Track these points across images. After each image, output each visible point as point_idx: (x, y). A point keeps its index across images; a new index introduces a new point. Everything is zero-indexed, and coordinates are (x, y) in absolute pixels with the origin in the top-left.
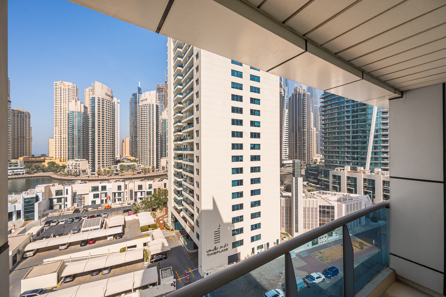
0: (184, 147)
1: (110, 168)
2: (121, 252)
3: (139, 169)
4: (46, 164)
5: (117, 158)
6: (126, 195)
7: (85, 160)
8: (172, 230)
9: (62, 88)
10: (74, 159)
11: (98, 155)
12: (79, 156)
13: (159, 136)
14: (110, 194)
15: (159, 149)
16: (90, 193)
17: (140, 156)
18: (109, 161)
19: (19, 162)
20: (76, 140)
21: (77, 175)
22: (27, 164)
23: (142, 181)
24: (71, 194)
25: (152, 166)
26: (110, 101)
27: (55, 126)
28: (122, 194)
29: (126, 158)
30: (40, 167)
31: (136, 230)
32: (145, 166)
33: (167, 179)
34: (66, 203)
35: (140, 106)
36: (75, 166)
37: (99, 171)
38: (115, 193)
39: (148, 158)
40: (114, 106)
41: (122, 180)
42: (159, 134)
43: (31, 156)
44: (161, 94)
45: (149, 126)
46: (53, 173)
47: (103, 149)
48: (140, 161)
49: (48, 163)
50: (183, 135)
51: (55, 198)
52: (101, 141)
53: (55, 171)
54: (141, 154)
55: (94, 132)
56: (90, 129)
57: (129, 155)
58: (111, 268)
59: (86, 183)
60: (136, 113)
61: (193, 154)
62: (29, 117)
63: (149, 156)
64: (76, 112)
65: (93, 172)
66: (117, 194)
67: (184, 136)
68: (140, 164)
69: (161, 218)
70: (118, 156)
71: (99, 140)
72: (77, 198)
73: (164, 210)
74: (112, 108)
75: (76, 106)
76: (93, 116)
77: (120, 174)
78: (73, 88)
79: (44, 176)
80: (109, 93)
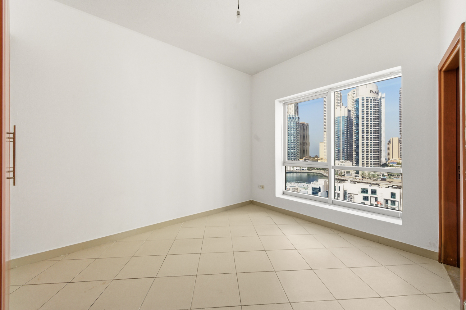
7: (349, 161)
10: (339, 160)
11: (363, 157)
12: (344, 158)
14: (381, 200)
16: (359, 194)
18: (374, 164)
20: (341, 143)
21: (342, 176)
24: (343, 191)
26: (375, 98)
27: (325, 132)
28: (396, 203)
29: (394, 161)
37: (363, 174)
38: (387, 200)
40: (380, 102)
43: (309, 157)
46: (324, 171)
47: (367, 151)
55: (358, 134)
56: (354, 131)
57: (397, 158)
59: (355, 183)
62: (308, 127)
64: (341, 117)
65: (356, 174)
66: (389, 202)
70: (383, 160)
71: (363, 141)
72: (348, 196)
74: (378, 105)
75: (341, 111)
76: (357, 118)
77: (388, 180)
78: (338, 95)
79: (318, 173)
80: (374, 89)
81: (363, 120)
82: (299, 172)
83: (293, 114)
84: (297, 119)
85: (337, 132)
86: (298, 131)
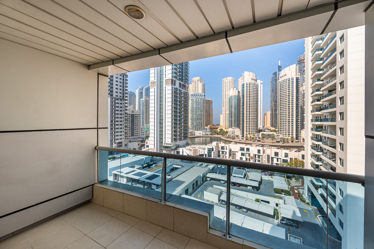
0: (324, 118)
1: (254, 136)
2: (256, 201)
3: (278, 138)
4: (218, 130)
5: (260, 128)
6: (264, 159)
7: (238, 128)
8: (308, 204)
9: (227, 82)
10: (232, 127)
11: (246, 125)
12: (235, 126)
13: (299, 107)
14: (252, 155)
15: (299, 120)
16: (239, 152)
17: (279, 127)
18: (253, 130)
19: (208, 128)
21: (233, 139)
22: (211, 129)
23: (278, 149)
24: (229, 150)
25: (291, 137)
26: (254, 84)
27: (223, 106)
28: (261, 156)
29: (268, 128)
30: (216, 131)
31: (270, 189)
32: (284, 136)
33: (304, 150)
34: (226, 155)
35: (279, 82)
36: (232, 132)
37: (247, 137)
38: (255, 155)
39: (287, 129)
40: (258, 87)
41: (261, 145)
42: (299, 105)
43: (212, 125)
44: (303, 66)
45: (288, 99)
46: (221, 136)
47: (249, 121)
48: (279, 131)
49: (220, 129)
50: (323, 104)
51: (221, 151)
52: (248, 115)
53: (222, 135)
54: (280, 125)
55: (243, 109)
56: (241, 106)
57: (269, 126)
58: (248, 210)
59: (237, 144)
60: (276, 89)
61: (336, 125)
62: (212, 103)
63: (288, 127)
64: (233, 96)
65: (243, 137)
66: (257, 156)
67: (325, 105)
68: (279, 134)
69: (296, 188)
70: (260, 126)
71: (247, 114)
72: (232, 153)
73: (301, 181)
74: (256, 88)
75: (234, 92)
76: (243, 97)
77: (262, 141)
78: (232, 80)
79: (218, 137)
80: (254, 78)
81: (247, 99)
82: (204, 137)
83: (201, 92)
84: (203, 96)
85: (231, 107)
86: (204, 105)
